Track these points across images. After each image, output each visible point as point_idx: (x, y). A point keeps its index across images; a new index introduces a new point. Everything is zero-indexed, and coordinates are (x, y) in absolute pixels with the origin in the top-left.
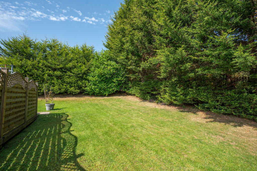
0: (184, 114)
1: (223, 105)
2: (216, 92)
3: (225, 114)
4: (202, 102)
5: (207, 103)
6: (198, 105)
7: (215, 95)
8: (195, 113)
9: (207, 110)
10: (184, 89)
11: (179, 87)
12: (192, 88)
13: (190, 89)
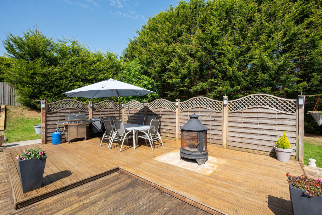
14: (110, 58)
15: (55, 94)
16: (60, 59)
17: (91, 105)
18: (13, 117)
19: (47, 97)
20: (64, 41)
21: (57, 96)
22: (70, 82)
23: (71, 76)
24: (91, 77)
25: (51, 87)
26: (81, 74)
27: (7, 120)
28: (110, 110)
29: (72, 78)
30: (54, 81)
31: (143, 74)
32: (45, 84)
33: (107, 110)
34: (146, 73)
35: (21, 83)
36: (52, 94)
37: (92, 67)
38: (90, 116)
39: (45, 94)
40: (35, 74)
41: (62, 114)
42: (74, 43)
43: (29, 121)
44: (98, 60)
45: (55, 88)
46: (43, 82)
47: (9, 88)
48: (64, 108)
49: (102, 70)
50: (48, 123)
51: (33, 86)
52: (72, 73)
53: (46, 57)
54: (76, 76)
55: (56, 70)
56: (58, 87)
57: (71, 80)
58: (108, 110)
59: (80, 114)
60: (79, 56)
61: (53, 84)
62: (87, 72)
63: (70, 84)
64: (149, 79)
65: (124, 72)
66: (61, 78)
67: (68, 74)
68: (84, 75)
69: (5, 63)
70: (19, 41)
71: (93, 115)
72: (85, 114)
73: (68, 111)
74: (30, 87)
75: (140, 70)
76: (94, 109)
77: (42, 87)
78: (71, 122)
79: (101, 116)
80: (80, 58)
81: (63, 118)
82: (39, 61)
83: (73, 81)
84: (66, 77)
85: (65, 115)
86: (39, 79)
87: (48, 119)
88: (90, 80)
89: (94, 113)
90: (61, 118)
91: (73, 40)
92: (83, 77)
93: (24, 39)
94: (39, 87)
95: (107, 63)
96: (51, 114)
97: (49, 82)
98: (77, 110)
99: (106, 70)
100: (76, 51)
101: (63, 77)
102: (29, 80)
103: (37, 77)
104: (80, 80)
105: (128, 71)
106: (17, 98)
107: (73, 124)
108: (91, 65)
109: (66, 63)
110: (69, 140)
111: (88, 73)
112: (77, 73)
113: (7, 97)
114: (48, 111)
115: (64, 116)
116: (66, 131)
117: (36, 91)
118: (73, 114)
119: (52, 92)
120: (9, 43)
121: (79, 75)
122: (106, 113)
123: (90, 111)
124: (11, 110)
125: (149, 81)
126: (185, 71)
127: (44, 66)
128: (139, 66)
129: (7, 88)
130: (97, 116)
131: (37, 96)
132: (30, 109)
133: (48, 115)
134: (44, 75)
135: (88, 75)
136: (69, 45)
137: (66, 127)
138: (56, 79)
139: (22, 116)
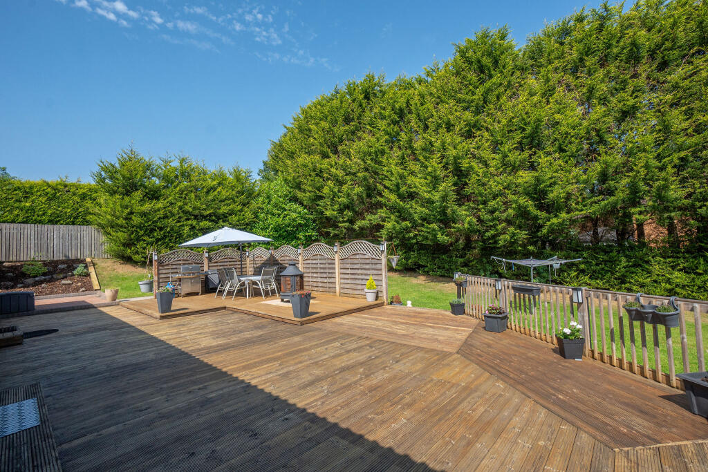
0: (406, 279)
1: (439, 268)
2: (434, 256)
3: (441, 276)
4: (423, 266)
5: (427, 266)
6: (419, 269)
7: (434, 259)
8: (415, 277)
9: (427, 273)
10: (405, 253)
11: (401, 250)
12: (414, 251)
13: (412, 253)
14: (238, 179)
15: (158, 240)
16: (164, 188)
17: (207, 255)
18: (104, 273)
19: (147, 244)
20: (169, 159)
21: (160, 243)
22: (178, 222)
23: (180, 211)
24: (208, 212)
25: (152, 230)
26: (194, 208)
27: (99, 277)
28: (230, 260)
29: (181, 215)
30: (156, 222)
31: (290, 200)
32: (144, 226)
33: (226, 260)
34: (295, 199)
35: (112, 227)
36: (154, 239)
37: (210, 197)
38: (206, 268)
39: (145, 240)
40: (131, 213)
41: (174, 267)
42: (183, 161)
43: (126, 279)
44: (219, 184)
45: (158, 230)
46: (142, 223)
47: (96, 233)
48: (176, 259)
49: (226, 199)
50: (161, 276)
51: (128, 230)
52: (180, 208)
53: (146, 188)
54: (186, 212)
55: (160, 205)
56: (161, 229)
57: (180, 218)
58: (228, 260)
59: (194, 265)
60: (190, 181)
61: (155, 226)
62: (202, 204)
63: (178, 225)
64: (300, 209)
65: (261, 199)
66: (166, 217)
67: (175, 210)
68: (199, 209)
69: (80, 193)
70: (111, 168)
71: (209, 266)
72: (200, 265)
73: (180, 262)
74: (124, 232)
75: (286, 196)
76: (210, 259)
77: (141, 230)
78: (185, 275)
79: (218, 268)
80: (193, 183)
81: (175, 271)
82: (138, 195)
83: (182, 220)
84: (173, 215)
85: (178, 267)
86: (136, 220)
87: (160, 272)
88: (207, 216)
89: (210, 265)
90: (173, 271)
91: (182, 157)
92: (196, 212)
93: (117, 165)
94: (137, 231)
95: (233, 187)
96: (163, 266)
97: (150, 223)
98: (190, 262)
99: (232, 198)
100: (186, 175)
101: (169, 214)
102: (124, 222)
103: (134, 218)
104: (193, 217)
105: (268, 198)
106: (106, 247)
107: (187, 277)
108: (208, 192)
109: (172, 194)
110: (183, 294)
111: (204, 207)
112: (188, 208)
113: (93, 246)
114: (161, 263)
115: (176, 268)
116: (180, 285)
117: (132, 236)
118: (186, 266)
119: (153, 237)
120: (101, 175)
121: (191, 210)
122: (226, 264)
123: (206, 262)
124: (99, 264)
125: (299, 213)
126: (344, 200)
127: (142, 201)
128: (286, 189)
129: (93, 234)
130: (214, 268)
131: (133, 243)
132: (122, 262)
133: (160, 268)
134: (144, 214)
135: (203, 209)
136: (176, 164)
137: (180, 280)
138: (159, 218)
139: (114, 273)
